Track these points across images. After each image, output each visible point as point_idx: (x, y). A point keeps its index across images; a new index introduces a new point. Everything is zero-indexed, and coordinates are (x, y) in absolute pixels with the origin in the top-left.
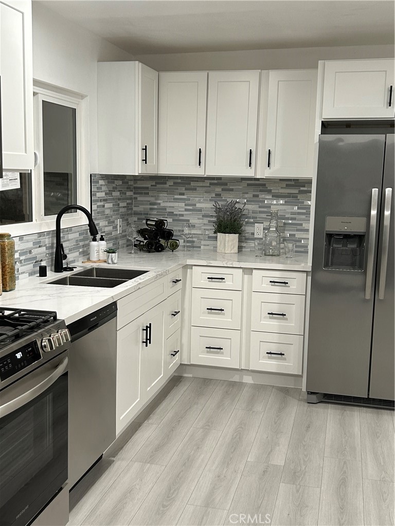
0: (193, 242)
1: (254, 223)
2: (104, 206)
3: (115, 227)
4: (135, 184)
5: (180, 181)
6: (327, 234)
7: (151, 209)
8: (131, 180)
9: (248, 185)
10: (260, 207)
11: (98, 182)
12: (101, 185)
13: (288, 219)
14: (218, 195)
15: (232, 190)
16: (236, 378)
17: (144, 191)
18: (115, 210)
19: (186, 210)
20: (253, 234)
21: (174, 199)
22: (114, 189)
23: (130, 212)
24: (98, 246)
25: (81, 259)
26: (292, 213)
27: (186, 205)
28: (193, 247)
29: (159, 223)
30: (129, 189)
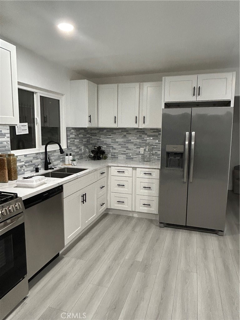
0: (115, 155)
1: (140, 148)
2: (74, 141)
3: (81, 150)
4: (91, 131)
5: (109, 130)
6: (167, 153)
7: (98, 142)
8: (89, 130)
9: (137, 131)
10: (142, 141)
11: (71, 131)
12: (73, 132)
13: (154, 146)
14: (125, 136)
15: (131, 134)
16: (131, 215)
17: (94, 134)
18: (81, 142)
19: (112, 142)
20: (140, 152)
21: (107, 137)
22: (80, 134)
23: (89, 143)
24: (69, 158)
25: (61, 164)
26: (156, 143)
27: (112, 140)
28: (115, 158)
29: (99, 148)
30: (88, 133)
